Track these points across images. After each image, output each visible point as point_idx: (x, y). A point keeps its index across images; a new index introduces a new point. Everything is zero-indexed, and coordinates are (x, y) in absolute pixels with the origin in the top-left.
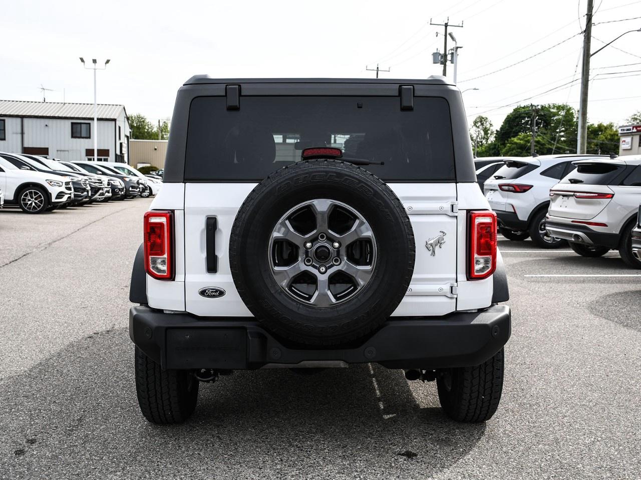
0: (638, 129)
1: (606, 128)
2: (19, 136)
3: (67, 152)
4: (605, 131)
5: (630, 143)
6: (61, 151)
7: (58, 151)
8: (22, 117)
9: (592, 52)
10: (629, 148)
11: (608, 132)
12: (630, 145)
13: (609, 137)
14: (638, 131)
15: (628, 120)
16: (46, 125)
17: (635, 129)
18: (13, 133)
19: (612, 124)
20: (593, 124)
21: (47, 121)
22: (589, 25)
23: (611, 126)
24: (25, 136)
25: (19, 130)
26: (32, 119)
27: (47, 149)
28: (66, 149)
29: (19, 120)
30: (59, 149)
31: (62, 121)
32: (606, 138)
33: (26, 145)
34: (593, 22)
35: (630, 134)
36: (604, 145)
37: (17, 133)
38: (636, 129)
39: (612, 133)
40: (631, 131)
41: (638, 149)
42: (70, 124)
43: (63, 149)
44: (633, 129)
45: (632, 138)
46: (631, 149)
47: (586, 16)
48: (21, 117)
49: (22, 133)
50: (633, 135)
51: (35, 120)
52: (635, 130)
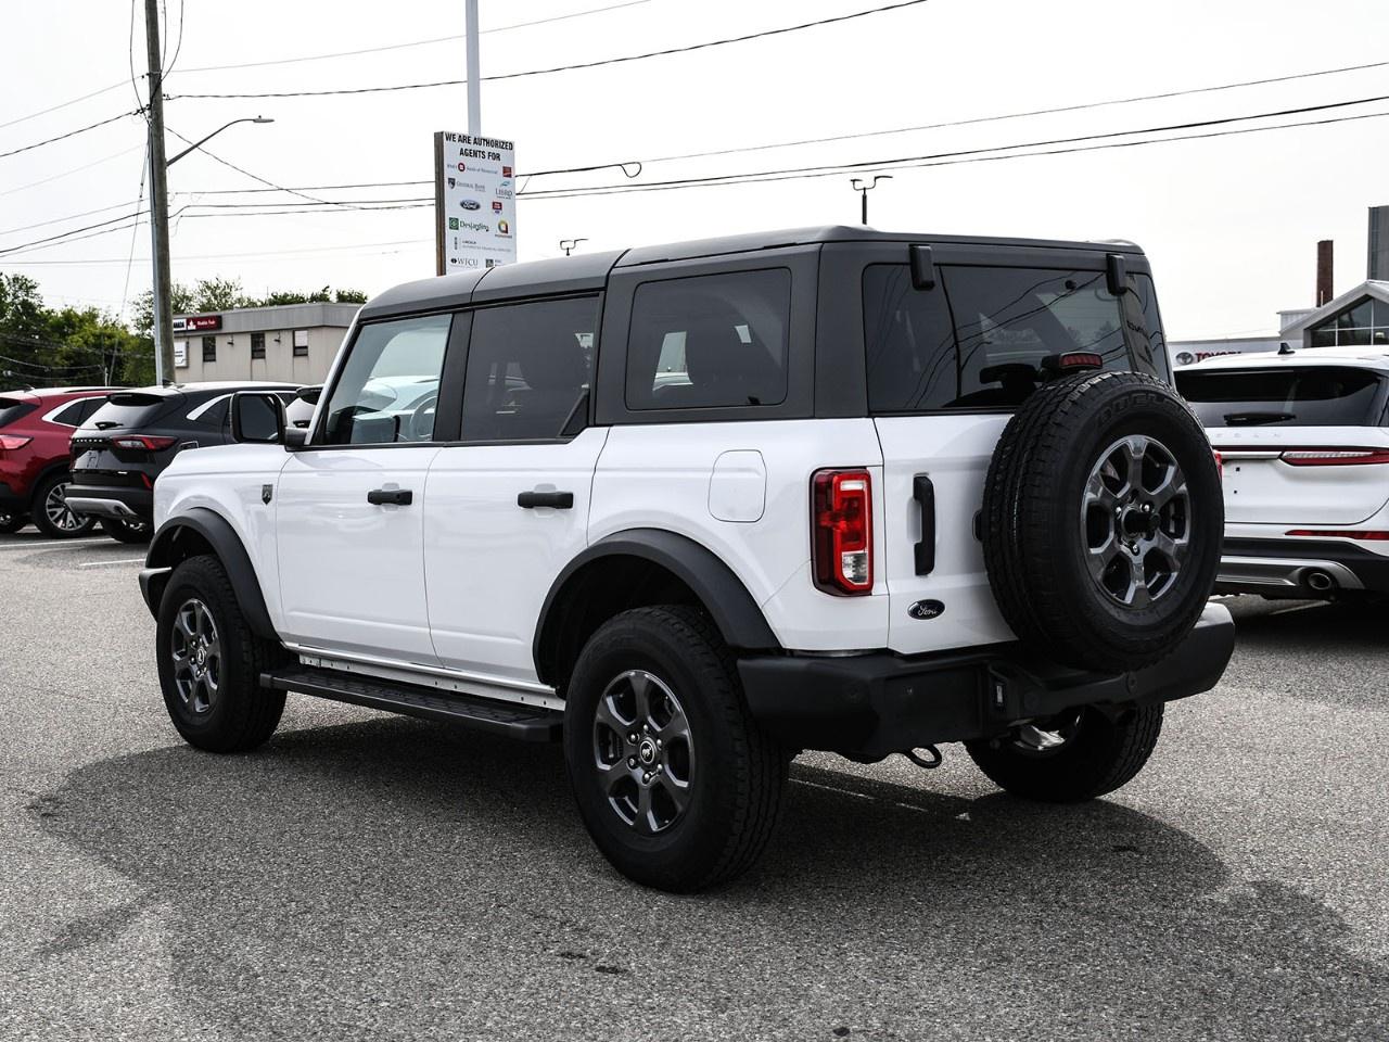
0: (199, 323)
1: (82, 320)
4: (80, 327)
5: (184, 354)
9: (169, 156)
10: (184, 364)
11: (87, 326)
12: (184, 357)
13: (92, 339)
14: (199, 328)
15: (138, 304)
17: (191, 323)
19: (96, 312)
20: (52, 311)
22: (157, 97)
23: (91, 316)
32: (86, 343)
34: (164, 91)
35: (182, 335)
36: (83, 358)
38: (195, 323)
39: (98, 331)
40: (184, 329)
41: (203, 366)
44: (188, 324)
45: (188, 343)
46: (187, 367)
47: (147, 77)
50: (189, 337)
52: (192, 327)
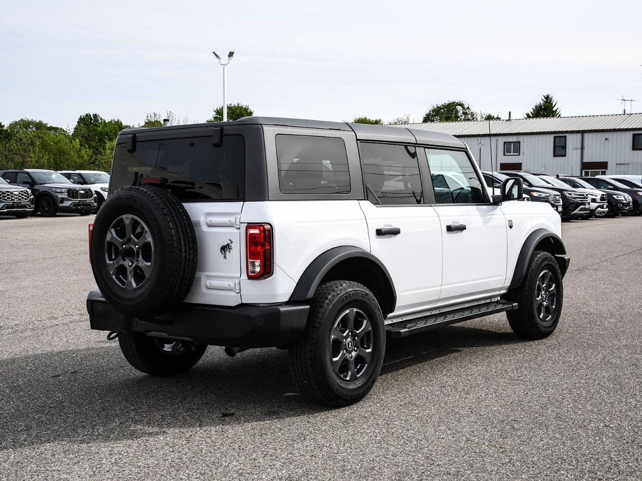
2: (579, 151)
3: (627, 165)
6: (620, 164)
7: (617, 164)
8: (583, 132)
16: (606, 139)
18: (574, 149)
21: (607, 135)
24: (585, 151)
25: (579, 146)
26: (593, 133)
27: (607, 162)
28: (626, 162)
29: (579, 136)
30: (618, 162)
31: (624, 134)
33: (585, 160)
37: (577, 149)
42: (632, 135)
43: (623, 162)
48: (581, 133)
49: (582, 148)
51: (595, 135)
